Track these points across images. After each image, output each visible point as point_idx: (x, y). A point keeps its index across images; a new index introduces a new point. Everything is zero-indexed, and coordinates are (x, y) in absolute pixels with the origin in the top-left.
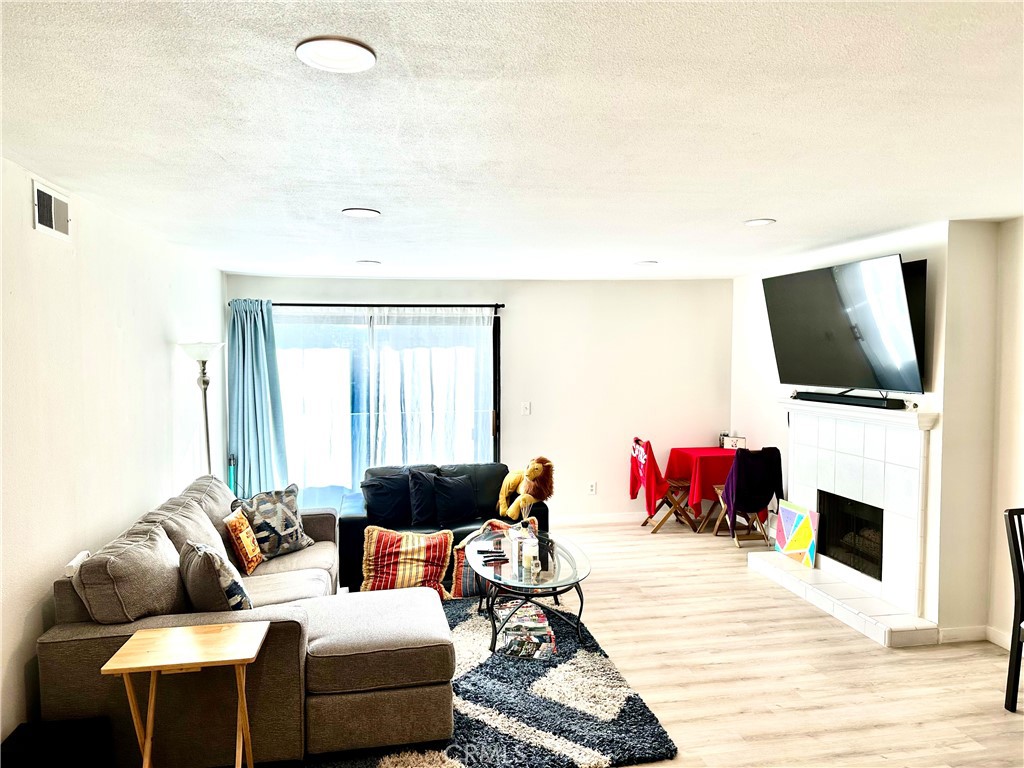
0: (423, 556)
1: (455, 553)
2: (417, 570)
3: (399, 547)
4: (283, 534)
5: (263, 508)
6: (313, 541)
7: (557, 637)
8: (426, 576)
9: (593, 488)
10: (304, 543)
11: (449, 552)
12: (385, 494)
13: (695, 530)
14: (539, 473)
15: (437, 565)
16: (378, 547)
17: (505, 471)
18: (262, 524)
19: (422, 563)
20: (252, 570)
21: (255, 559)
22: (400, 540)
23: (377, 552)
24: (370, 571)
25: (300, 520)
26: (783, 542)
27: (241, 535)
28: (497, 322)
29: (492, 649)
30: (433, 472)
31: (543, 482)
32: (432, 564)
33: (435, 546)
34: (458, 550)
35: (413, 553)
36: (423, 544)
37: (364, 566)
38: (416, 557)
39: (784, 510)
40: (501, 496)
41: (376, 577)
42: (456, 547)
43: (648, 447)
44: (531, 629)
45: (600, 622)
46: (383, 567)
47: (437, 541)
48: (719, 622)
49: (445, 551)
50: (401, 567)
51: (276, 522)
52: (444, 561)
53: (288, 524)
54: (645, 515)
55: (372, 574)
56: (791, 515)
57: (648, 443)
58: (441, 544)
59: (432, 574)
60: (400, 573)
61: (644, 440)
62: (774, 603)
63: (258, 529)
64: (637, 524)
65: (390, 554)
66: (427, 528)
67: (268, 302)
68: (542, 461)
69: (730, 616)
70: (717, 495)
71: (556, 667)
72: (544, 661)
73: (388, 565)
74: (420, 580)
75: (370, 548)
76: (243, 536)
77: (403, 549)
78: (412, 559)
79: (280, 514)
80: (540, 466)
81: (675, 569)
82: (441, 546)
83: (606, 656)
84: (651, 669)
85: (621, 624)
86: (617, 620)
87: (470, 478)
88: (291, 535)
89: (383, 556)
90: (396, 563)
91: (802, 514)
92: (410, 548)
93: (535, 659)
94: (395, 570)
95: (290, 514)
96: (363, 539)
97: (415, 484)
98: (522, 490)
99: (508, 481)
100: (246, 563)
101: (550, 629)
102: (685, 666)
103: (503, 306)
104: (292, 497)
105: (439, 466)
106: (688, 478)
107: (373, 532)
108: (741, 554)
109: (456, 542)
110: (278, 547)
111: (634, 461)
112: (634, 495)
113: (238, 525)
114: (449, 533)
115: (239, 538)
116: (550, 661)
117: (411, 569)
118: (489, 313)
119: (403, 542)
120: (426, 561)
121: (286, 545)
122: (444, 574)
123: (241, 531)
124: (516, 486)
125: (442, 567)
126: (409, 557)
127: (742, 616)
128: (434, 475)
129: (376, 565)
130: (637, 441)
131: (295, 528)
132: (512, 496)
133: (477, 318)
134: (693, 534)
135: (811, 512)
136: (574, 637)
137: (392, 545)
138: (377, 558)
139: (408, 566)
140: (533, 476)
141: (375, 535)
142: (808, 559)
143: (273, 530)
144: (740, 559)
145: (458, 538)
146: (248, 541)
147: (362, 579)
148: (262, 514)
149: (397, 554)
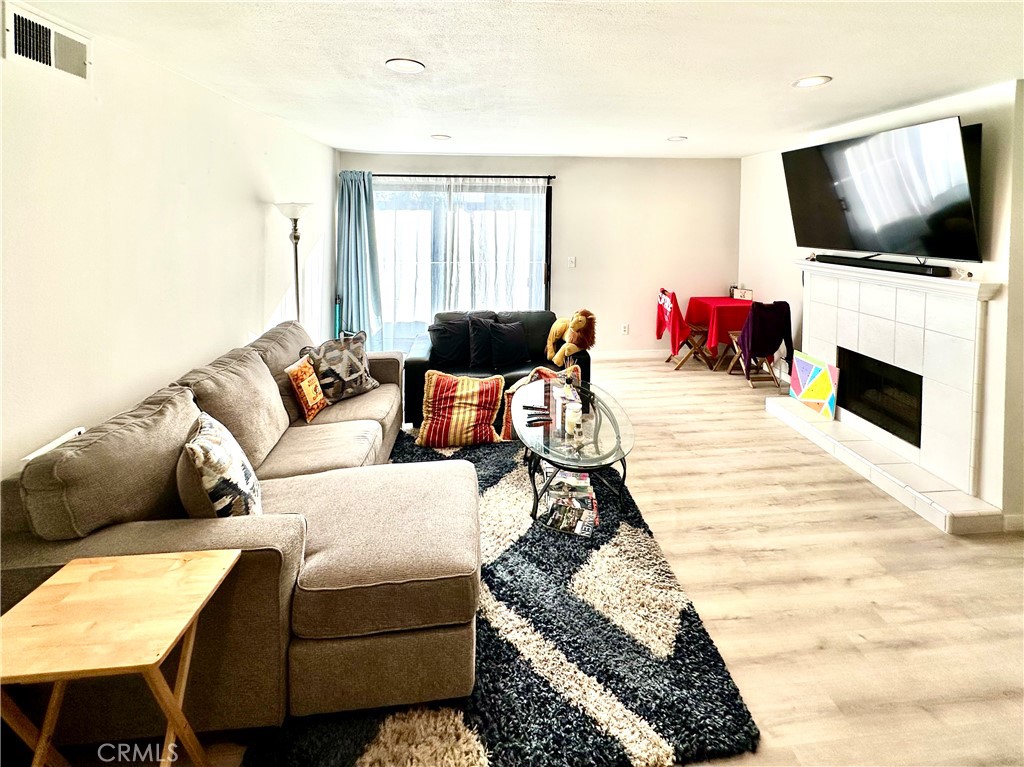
0: (476, 401)
1: (506, 397)
2: (470, 414)
3: (454, 391)
4: (346, 379)
5: (329, 355)
6: (378, 384)
7: (599, 503)
8: (477, 420)
9: (627, 329)
10: (369, 387)
11: (500, 396)
12: (449, 338)
13: (711, 368)
14: (583, 325)
15: (489, 409)
16: (436, 391)
17: (553, 318)
18: (327, 371)
19: (474, 408)
20: (311, 417)
21: (315, 407)
22: (455, 385)
23: (435, 396)
24: (429, 412)
25: (366, 364)
26: (798, 390)
27: (302, 384)
28: (549, 191)
29: (533, 515)
30: (491, 318)
31: (586, 333)
32: (485, 408)
33: (487, 391)
34: (508, 394)
35: (467, 397)
36: (477, 389)
37: (424, 406)
38: (469, 401)
39: (798, 360)
40: (548, 342)
41: (433, 419)
42: (507, 391)
43: (673, 298)
44: (573, 489)
45: (640, 477)
46: (439, 409)
47: (489, 386)
48: (758, 483)
49: (497, 396)
50: (455, 411)
51: (341, 369)
52: (495, 404)
53: (352, 369)
54: (669, 352)
55: (431, 415)
56: (807, 367)
57: (674, 295)
58: (492, 388)
59: (483, 417)
60: (454, 417)
61: (670, 291)
62: (805, 459)
63: (322, 376)
64: (661, 360)
65: (446, 398)
66: (482, 373)
67: (369, 173)
68: (585, 314)
69: (765, 475)
70: (731, 340)
71: (598, 548)
72: (586, 539)
73: (444, 409)
74: (472, 424)
75: (429, 391)
76: (304, 385)
77: (458, 394)
78: (466, 404)
79: (345, 361)
80: (583, 318)
81: (701, 411)
82: (492, 391)
83: (650, 533)
84: (698, 554)
85: (659, 481)
86: (655, 476)
87: (522, 325)
88: (355, 380)
89: (440, 400)
90: (451, 407)
91: (820, 367)
92: (464, 393)
93: (576, 535)
94: (450, 413)
95: (355, 360)
96: (424, 383)
97: (474, 329)
98: (567, 338)
99: (556, 327)
100: (306, 411)
101: (591, 489)
102: (734, 552)
103: (554, 177)
104: (359, 344)
105: (497, 312)
106: (706, 324)
107: (433, 375)
108: (757, 395)
109: (507, 386)
110: (342, 392)
111: (661, 308)
112: (659, 336)
113: (299, 374)
114: (501, 378)
115: (300, 387)
116: (592, 539)
117: (465, 412)
118: (542, 183)
119: (459, 386)
120: (479, 405)
121: (350, 390)
122: (495, 416)
123: (302, 380)
124: (562, 334)
125: (494, 410)
126: (463, 401)
127: (778, 476)
128: (491, 321)
129: (434, 407)
130: (663, 292)
131: (360, 373)
132: (559, 343)
133: (533, 187)
134: (709, 371)
135: (830, 367)
136: (615, 503)
137: (448, 390)
138: (434, 401)
139: (462, 410)
140: (577, 328)
141: (434, 378)
142: (828, 411)
143: (337, 376)
144: (757, 402)
145: (509, 382)
146: (311, 390)
147: (422, 419)
148: (327, 361)
149: (453, 398)
